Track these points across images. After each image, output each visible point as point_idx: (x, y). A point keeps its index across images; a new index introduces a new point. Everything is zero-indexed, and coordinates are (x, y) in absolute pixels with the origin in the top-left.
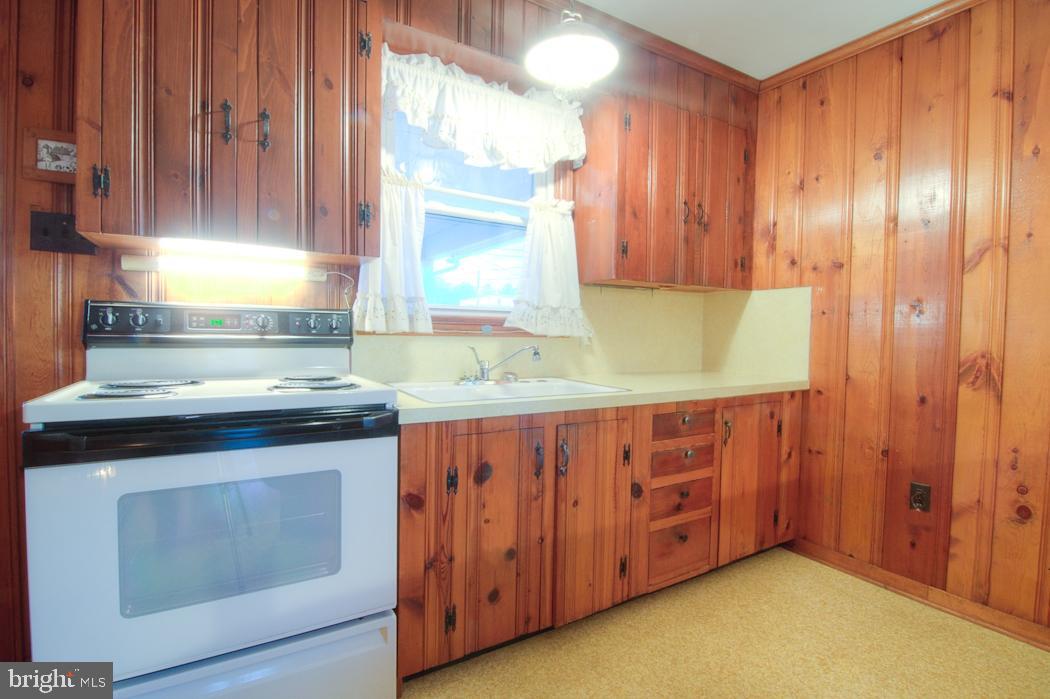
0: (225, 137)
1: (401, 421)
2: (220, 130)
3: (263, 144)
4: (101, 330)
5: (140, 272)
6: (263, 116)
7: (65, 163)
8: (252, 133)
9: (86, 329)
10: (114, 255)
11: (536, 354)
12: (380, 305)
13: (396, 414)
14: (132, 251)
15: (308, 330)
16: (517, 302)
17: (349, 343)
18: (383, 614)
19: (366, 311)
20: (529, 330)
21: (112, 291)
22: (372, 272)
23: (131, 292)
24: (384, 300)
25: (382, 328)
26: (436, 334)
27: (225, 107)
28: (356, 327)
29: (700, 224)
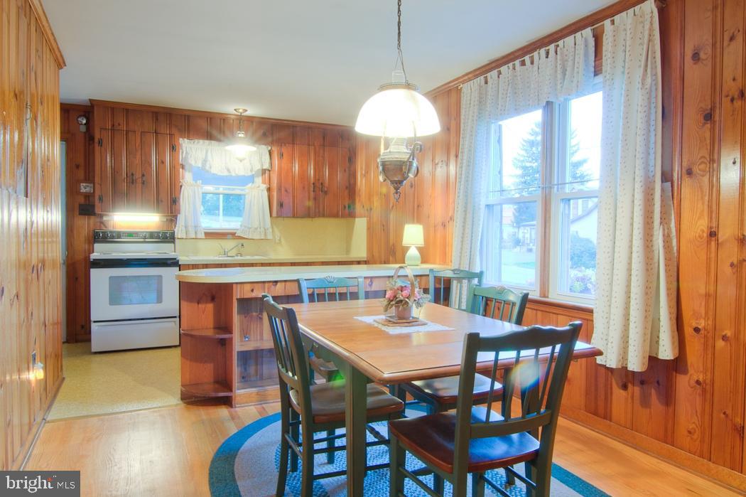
0: (133, 183)
1: (180, 263)
2: (131, 181)
3: (143, 183)
4: (98, 238)
5: (108, 221)
6: (143, 175)
7: (88, 189)
8: (140, 181)
9: (95, 238)
10: (101, 216)
11: (242, 245)
12: (184, 229)
13: (178, 261)
14: (106, 215)
15: (167, 238)
16: (241, 226)
17: (174, 242)
18: (175, 317)
19: (179, 232)
20: (245, 237)
21: (100, 226)
22: (181, 218)
23: (106, 227)
24: (186, 227)
25: (184, 237)
26: (206, 238)
27: (132, 174)
28: (176, 237)
29: (322, 191)
